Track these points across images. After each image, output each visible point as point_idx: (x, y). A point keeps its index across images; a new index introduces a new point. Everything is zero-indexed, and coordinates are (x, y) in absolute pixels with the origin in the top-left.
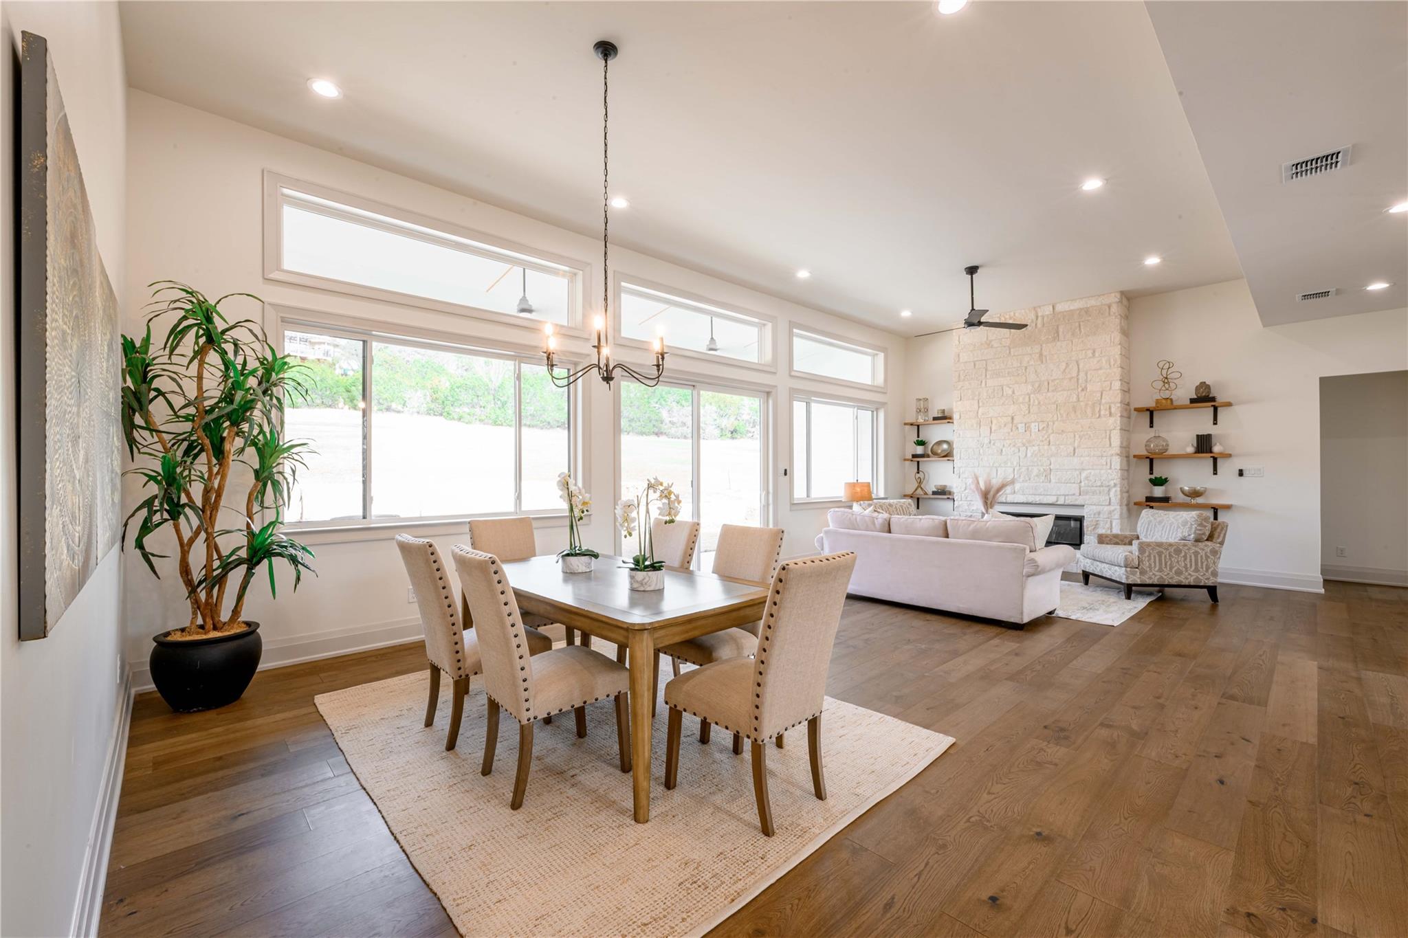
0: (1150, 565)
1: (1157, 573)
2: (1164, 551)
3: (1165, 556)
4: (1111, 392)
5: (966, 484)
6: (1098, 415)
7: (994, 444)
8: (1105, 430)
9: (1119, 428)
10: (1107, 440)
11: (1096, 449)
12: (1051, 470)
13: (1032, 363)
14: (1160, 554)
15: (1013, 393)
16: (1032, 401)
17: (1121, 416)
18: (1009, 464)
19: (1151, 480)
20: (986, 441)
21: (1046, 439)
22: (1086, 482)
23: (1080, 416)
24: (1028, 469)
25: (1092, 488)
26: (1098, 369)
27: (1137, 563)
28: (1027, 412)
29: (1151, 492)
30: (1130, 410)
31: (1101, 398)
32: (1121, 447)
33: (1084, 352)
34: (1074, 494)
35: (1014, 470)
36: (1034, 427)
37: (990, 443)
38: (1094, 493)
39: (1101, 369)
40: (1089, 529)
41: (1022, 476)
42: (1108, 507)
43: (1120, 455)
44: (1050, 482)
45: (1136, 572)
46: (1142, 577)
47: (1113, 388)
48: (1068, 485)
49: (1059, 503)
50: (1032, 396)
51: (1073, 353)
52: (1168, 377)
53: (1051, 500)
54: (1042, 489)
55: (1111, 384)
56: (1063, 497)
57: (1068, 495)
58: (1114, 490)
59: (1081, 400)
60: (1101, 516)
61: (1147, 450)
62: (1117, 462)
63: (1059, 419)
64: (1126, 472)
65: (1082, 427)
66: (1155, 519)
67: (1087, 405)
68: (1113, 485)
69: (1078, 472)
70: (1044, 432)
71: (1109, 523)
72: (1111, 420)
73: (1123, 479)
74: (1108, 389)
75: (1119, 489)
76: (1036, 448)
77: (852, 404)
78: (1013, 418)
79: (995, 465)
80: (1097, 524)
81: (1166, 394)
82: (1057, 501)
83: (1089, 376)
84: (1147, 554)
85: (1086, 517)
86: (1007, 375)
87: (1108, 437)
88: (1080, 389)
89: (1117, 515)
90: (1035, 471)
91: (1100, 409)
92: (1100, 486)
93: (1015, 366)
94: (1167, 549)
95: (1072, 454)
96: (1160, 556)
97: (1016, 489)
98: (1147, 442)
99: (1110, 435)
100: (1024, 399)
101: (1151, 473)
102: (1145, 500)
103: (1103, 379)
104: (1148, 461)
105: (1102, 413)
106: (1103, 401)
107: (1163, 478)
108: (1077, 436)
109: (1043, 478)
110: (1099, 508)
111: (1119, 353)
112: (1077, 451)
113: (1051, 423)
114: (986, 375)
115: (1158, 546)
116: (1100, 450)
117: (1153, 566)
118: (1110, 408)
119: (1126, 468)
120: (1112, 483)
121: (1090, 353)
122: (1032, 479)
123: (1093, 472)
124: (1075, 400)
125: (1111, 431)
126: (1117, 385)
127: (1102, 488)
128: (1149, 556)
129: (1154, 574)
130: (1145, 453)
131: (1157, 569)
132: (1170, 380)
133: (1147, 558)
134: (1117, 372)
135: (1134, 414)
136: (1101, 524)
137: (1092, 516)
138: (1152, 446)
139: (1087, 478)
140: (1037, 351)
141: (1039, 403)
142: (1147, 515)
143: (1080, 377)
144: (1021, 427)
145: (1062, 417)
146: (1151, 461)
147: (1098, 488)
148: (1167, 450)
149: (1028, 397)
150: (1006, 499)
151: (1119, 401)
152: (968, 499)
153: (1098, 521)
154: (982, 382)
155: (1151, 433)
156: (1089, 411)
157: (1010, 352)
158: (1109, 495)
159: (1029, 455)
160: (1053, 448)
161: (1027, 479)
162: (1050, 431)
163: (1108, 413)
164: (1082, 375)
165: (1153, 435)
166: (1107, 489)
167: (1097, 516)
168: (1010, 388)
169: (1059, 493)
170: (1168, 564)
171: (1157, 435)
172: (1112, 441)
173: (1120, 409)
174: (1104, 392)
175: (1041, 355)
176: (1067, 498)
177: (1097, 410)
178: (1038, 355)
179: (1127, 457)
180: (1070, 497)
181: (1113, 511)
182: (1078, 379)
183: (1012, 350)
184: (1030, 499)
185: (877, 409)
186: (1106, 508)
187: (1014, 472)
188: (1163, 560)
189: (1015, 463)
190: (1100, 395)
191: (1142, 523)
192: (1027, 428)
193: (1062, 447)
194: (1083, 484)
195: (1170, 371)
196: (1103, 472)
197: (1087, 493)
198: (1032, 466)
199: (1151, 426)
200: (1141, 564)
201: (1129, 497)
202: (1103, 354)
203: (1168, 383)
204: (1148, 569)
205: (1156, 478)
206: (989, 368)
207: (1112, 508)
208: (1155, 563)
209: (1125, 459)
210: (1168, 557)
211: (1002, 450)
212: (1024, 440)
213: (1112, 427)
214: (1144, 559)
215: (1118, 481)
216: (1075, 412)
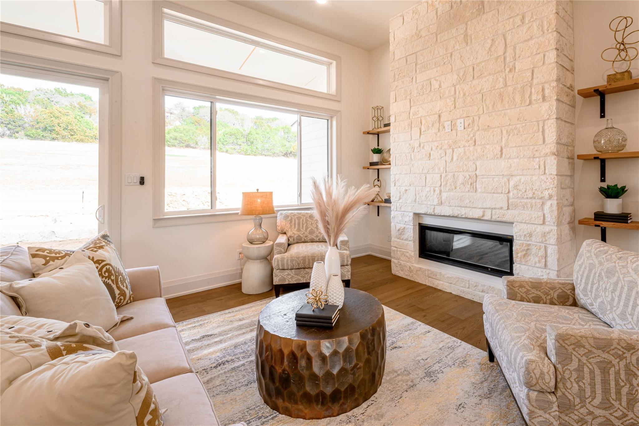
0: (582, 390)
1: (598, 412)
2: (615, 362)
3: (618, 373)
4: (545, 67)
5: (400, 193)
6: (528, 102)
7: (423, 147)
8: (538, 121)
9: (555, 116)
10: (541, 134)
11: (526, 148)
12: (476, 176)
13: (457, 47)
14: (605, 367)
15: (440, 87)
16: (457, 93)
17: (558, 100)
18: (437, 170)
19: (602, 190)
20: (417, 145)
21: (471, 138)
22: (515, 191)
23: (507, 106)
24: (454, 175)
25: (522, 201)
26: (528, 40)
27: (552, 383)
28: (453, 107)
29: (603, 206)
30: (574, 97)
31: (532, 79)
32: (558, 143)
33: (511, 20)
34: (501, 208)
35: (441, 176)
36: (460, 124)
37: (420, 146)
38: (524, 207)
39: (531, 38)
40: (519, 255)
41: (448, 185)
42: (542, 227)
43: (557, 154)
44: (476, 191)
45: (551, 403)
46: (563, 416)
47: (547, 62)
48: (495, 195)
49: (485, 218)
50: (457, 87)
51: (499, 25)
52: (626, 41)
53: (477, 213)
54: (467, 201)
55: (544, 56)
56: (490, 211)
57: (495, 208)
58: (549, 203)
59: (508, 84)
60: (533, 239)
61: (595, 147)
62: (552, 164)
63: (485, 112)
64: (569, 178)
65: (510, 120)
66: (601, 264)
67: (515, 89)
68: (547, 196)
69: (505, 179)
70: (470, 130)
71: (543, 250)
72: (545, 106)
73: (562, 188)
74: (541, 63)
75: (555, 202)
76: (461, 150)
77: (296, 110)
78: (439, 116)
79: (424, 172)
80: (528, 249)
81: (622, 67)
82: (483, 216)
83: (517, 51)
84: (574, 365)
85: (515, 238)
86: (434, 66)
87: (541, 129)
88: (507, 70)
89: (553, 239)
90: (461, 178)
91: (531, 93)
92: (531, 198)
93: (441, 54)
94: (621, 357)
95: (499, 156)
96: (605, 372)
97: (443, 198)
98: (596, 136)
99: (543, 127)
100: (450, 91)
101: (603, 180)
102: (593, 217)
103: (535, 53)
104: (598, 163)
105: (534, 97)
106: (535, 81)
107: (619, 187)
108: (504, 132)
109: (469, 186)
110: (531, 228)
111: (554, 11)
112: (504, 150)
113: (476, 118)
114: (416, 71)
115: (598, 348)
116: (532, 147)
117: (588, 393)
118: (543, 89)
119: (569, 173)
120: (546, 193)
121: (518, 20)
122: (458, 188)
123: (523, 179)
124: (501, 85)
125: (544, 121)
126: (552, 56)
127: (534, 201)
128: (580, 370)
129: (590, 413)
130: (594, 152)
131: (597, 402)
132: (627, 46)
133: (575, 375)
134: (551, 38)
135: (580, 99)
136: (534, 250)
137: (522, 238)
138: (602, 142)
139: (516, 186)
140: (462, 32)
141: (464, 95)
142: (589, 251)
143: (508, 54)
144: (447, 124)
145: (488, 108)
146: (603, 163)
147: (530, 200)
148: (624, 146)
149: (453, 89)
150: (434, 211)
151: (555, 77)
152: (402, 210)
153: (529, 245)
154: (413, 78)
155: (603, 124)
156: (518, 97)
157: (437, 40)
158: (543, 210)
159: (455, 159)
160: (479, 148)
161: (453, 187)
162: (476, 128)
163: (540, 96)
164: (510, 51)
165: (605, 127)
166: (540, 201)
167: (528, 239)
168: (437, 80)
169: (485, 207)
170: (625, 391)
171: (610, 126)
172: (546, 136)
173: (556, 90)
174: (536, 70)
175: (466, 35)
176: (494, 211)
177: (527, 96)
178: (463, 36)
179: (571, 158)
180: (497, 211)
181: (548, 233)
182: (505, 59)
183: (439, 36)
184: (456, 212)
185: (332, 117)
186: (539, 229)
187: (441, 179)
188: (613, 384)
189: (442, 168)
190: (530, 74)
191: (581, 266)
192: (453, 126)
193: (487, 146)
194: (511, 194)
195: (628, 31)
196: (534, 178)
197: (516, 207)
198: (458, 172)
199: (603, 116)
200: (560, 385)
201: (574, 211)
202: (535, 17)
203: (625, 49)
204: (577, 400)
205: (609, 187)
206: (419, 62)
207: (547, 229)
208: (593, 385)
209: (566, 161)
210: (623, 376)
211: (430, 154)
212: (451, 142)
213: (546, 117)
214: (567, 376)
215: (553, 191)
216: (502, 101)
